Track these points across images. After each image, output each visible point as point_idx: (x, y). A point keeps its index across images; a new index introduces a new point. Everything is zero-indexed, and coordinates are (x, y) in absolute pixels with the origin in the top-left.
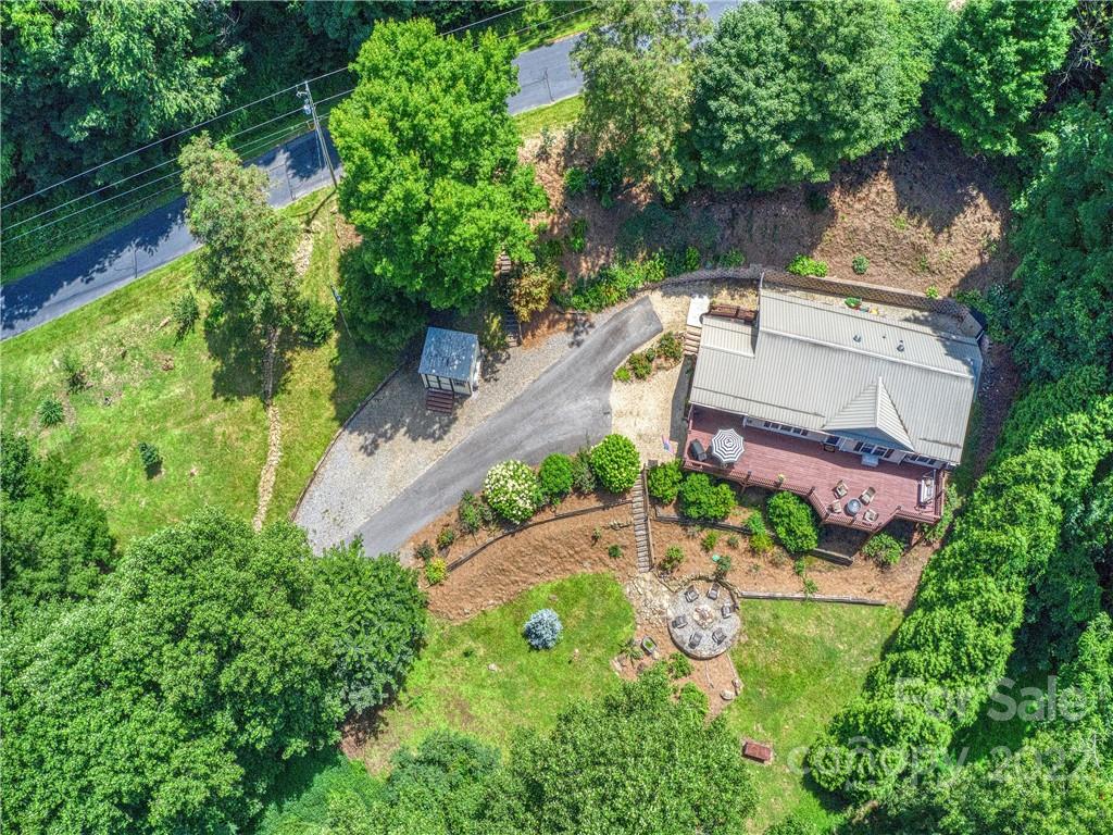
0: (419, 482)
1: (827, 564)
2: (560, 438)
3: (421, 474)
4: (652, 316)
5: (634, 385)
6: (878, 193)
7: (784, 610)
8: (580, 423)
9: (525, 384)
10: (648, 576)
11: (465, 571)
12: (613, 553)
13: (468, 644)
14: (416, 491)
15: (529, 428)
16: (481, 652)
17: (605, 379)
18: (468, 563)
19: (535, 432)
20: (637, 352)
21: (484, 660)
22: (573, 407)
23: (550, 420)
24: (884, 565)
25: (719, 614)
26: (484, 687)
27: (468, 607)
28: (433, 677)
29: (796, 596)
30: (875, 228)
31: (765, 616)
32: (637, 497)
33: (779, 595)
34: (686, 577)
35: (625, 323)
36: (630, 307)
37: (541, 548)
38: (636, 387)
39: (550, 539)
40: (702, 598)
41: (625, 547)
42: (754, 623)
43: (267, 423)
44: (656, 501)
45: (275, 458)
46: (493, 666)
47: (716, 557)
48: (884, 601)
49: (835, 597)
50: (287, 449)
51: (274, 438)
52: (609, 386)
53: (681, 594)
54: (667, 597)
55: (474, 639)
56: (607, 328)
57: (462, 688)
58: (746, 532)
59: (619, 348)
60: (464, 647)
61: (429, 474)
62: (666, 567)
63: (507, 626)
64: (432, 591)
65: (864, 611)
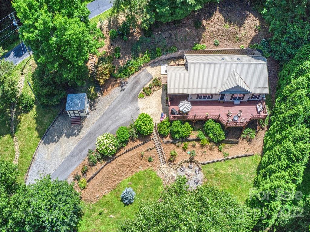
0: (72, 152)
1: (230, 145)
2: (122, 123)
3: (73, 149)
4: (148, 74)
5: (146, 98)
6: (217, 18)
7: (218, 165)
8: (129, 115)
9: (107, 108)
10: (165, 166)
11: (94, 181)
12: (150, 160)
13: (100, 209)
14: (72, 156)
15: (110, 122)
16: (106, 212)
17: (135, 98)
18: (95, 178)
19: (113, 123)
20: (145, 87)
21: (108, 214)
22: (125, 111)
23: (117, 118)
24: (250, 140)
25: (194, 173)
26: (109, 225)
27: (97, 195)
28: (88, 226)
29: (222, 159)
30: (219, 30)
31: (212, 170)
32: (155, 136)
33: (215, 160)
34: (179, 162)
35: (139, 79)
36: (140, 73)
37: (122, 165)
38: (147, 99)
39: (125, 161)
40: (187, 169)
41: (154, 157)
42: (209, 173)
43: (13, 143)
44: (162, 136)
45: (17, 155)
46: (111, 216)
47: (189, 152)
48: (253, 153)
49: (235, 156)
50: (21, 151)
51: (17, 148)
52: (137, 100)
53: (179, 169)
54: (174, 172)
55: (102, 207)
56: (133, 82)
57: (101, 228)
58: (198, 140)
59: (139, 87)
60: (98, 211)
61: (76, 148)
62: (171, 160)
63: (114, 199)
64: (83, 192)
65: (247, 159)
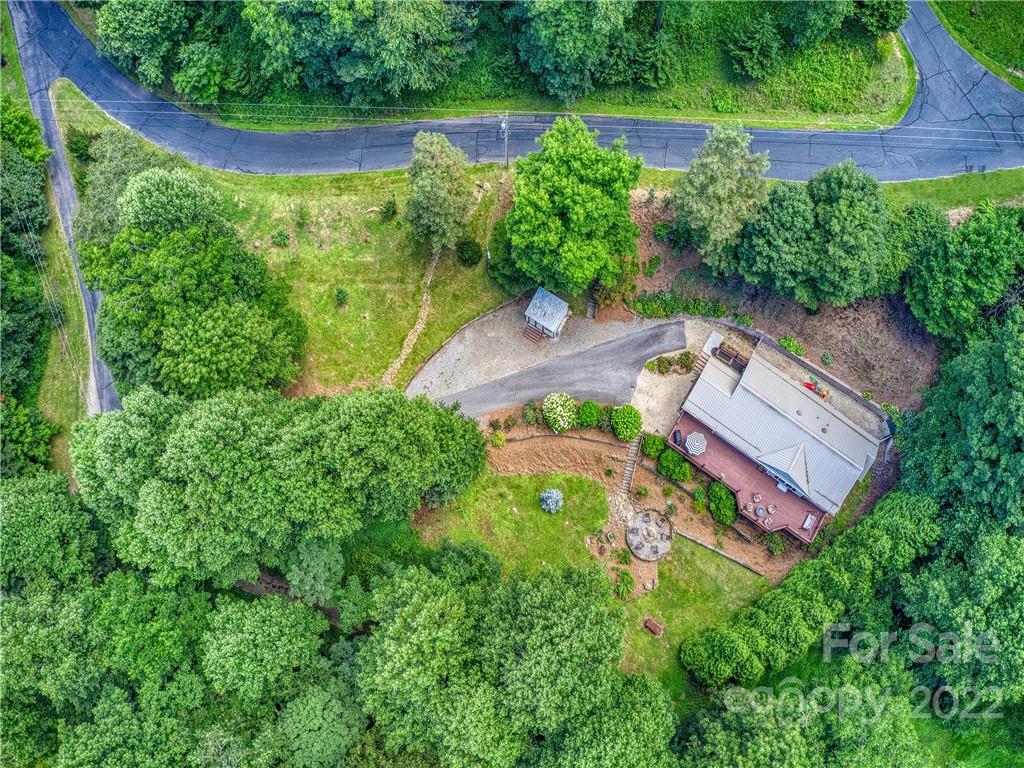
0: (505, 379)
1: (736, 536)
2: (599, 390)
3: (507, 375)
4: (682, 337)
5: (655, 376)
6: (854, 319)
7: (699, 552)
8: (614, 386)
9: (589, 346)
10: (625, 496)
11: (515, 446)
12: (609, 473)
13: (504, 489)
14: (502, 384)
15: (583, 375)
16: (511, 498)
17: (639, 364)
18: (520, 443)
19: (585, 380)
20: (665, 355)
21: (510, 503)
22: (613, 373)
23: (597, 376)
25: (659, 538)
26: (505, 519)
27: (511, 468)
28: (477, 500)
29: (709, 547)
30: (844, 340)
31: (687, 550)
32: (633, 448)
33: (699, 542)
34: (647, 507)
35: (664, 333)
36: (671, 324)
37: (565, 452)
38: (656, 378)
39: (573, 450)
40: (652, 523)
41: (616, 473)
42: (679, 551)
43: (421, 304)
44: (643, 452)
45: (420, 327)
46: (515, 509)
47: (669, 503)
48: (762, 573)
49: (733, 558)
50: (429, 325)
51: (423, 314)
52: (640, 370)
53: (640, 515)
54: (632, 513)
55: (509, 489)
56: (650, 332)
57: (493, 514)
58: (692, 496)
59: (655, 348)
60: (501, 490)
61: (512, 377)
62: (637, 495)
63: (531, 489)
64: (493, 450)
65: (749, 574)
